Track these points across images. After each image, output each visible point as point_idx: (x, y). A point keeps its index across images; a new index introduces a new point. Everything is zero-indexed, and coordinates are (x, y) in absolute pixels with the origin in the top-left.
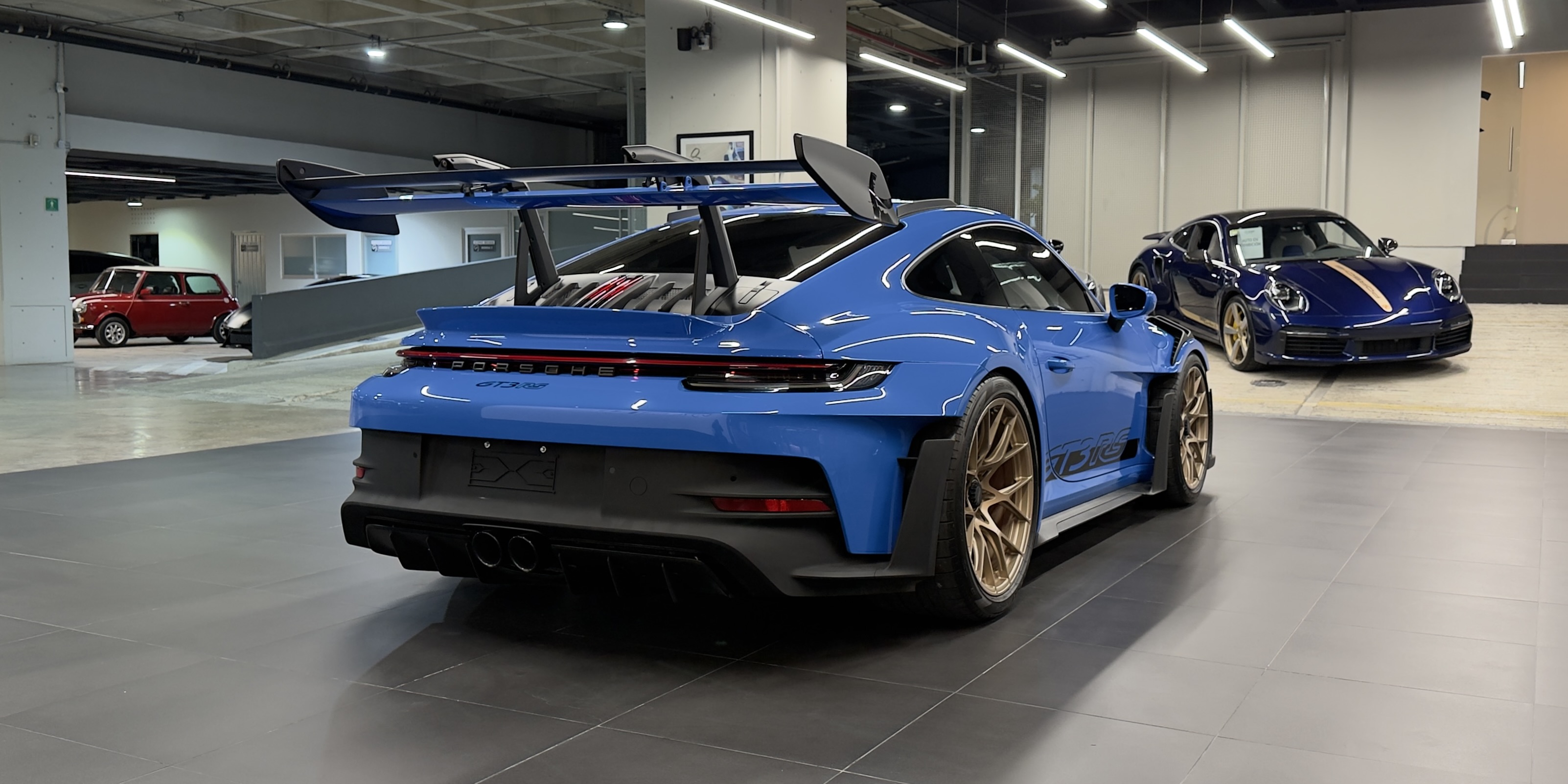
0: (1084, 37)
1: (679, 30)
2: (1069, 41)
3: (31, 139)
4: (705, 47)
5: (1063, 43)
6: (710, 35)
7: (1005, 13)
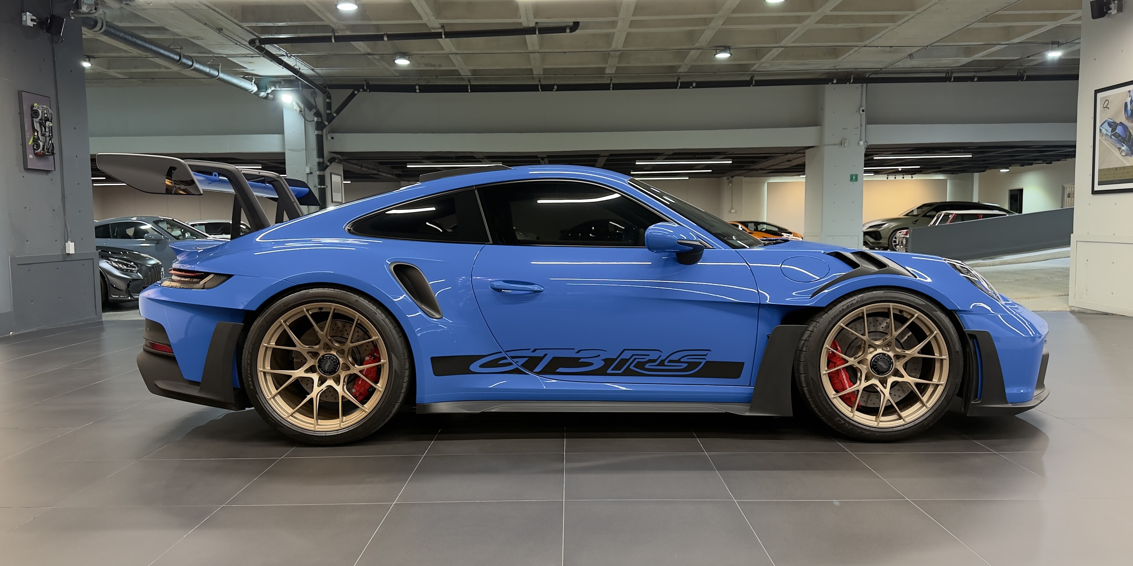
3: (843, 142)
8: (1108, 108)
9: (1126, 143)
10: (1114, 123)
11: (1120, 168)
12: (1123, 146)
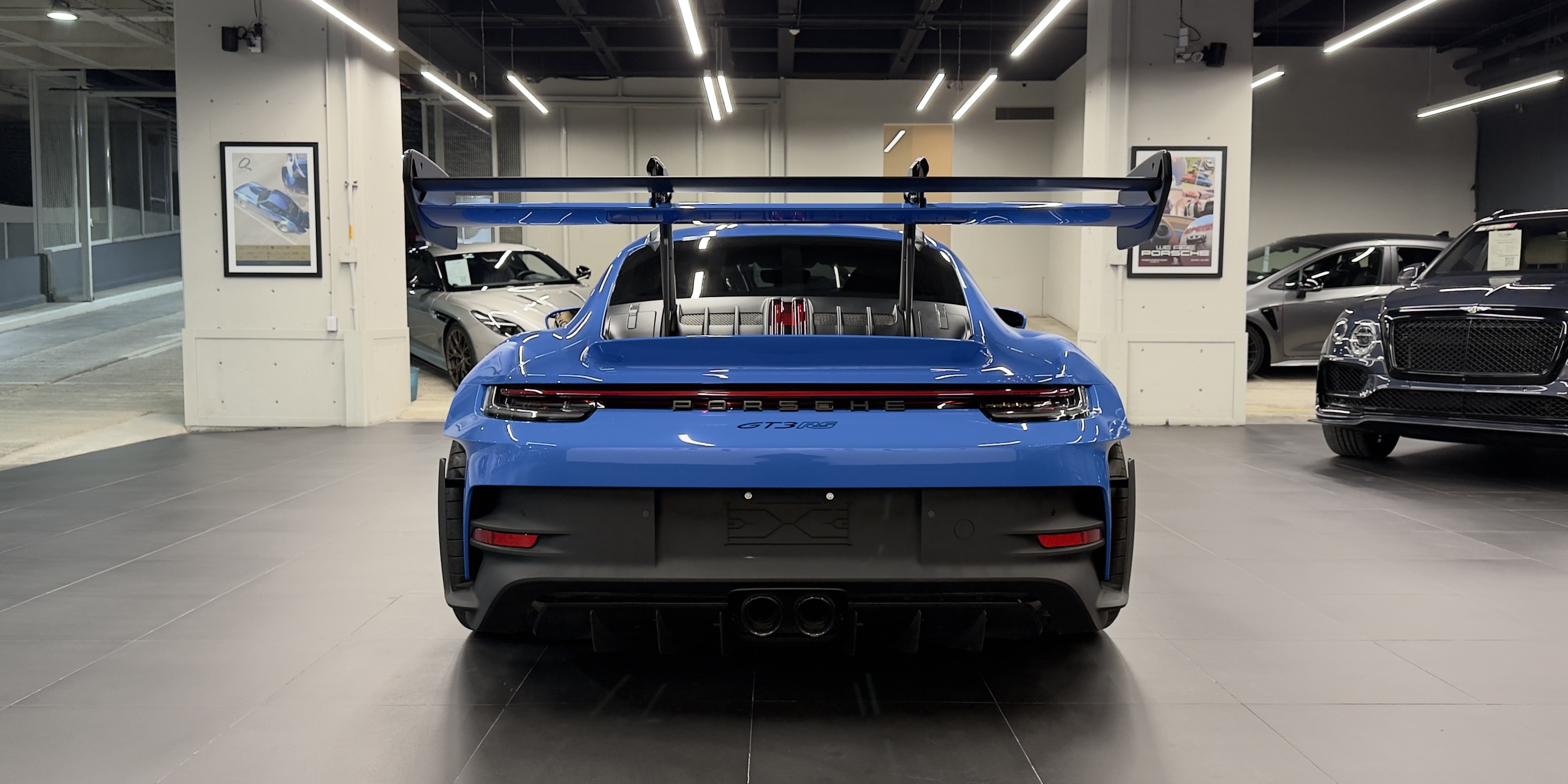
0: (556, 78)
1: (223, 28)
2: (540, 80)
4: (256, 50)
5: (534, 81)
6: (261, 37)
7: (510, 46)
8: (250, 169)
9: (288, 216)
10: (264, 189)
11: (281, 247)
12: (283, 220)
